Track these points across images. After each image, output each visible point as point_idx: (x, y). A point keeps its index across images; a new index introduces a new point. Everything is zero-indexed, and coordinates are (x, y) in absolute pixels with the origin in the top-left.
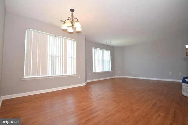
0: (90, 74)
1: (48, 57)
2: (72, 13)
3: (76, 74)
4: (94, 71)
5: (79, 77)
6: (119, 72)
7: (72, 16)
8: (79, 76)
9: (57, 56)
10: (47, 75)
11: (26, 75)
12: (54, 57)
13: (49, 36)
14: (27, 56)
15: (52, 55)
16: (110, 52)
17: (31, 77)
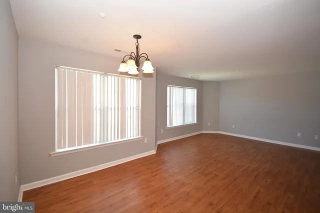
0: (162, 130)
1: (95, 111)
2: (138, 42)
3: (140, 136)
4: (168, 125)
5: (146, 141)
6: (209, 124)
7: (137, 48)
8: (146, 139)
9: (109, 108)
10: (93, 143)
11: (60, 147)
12: (104, 112)
13: (94, 75)
14: (58, 115)
15: (100, 108)
16: (196, 90)
17: (67, 149)
